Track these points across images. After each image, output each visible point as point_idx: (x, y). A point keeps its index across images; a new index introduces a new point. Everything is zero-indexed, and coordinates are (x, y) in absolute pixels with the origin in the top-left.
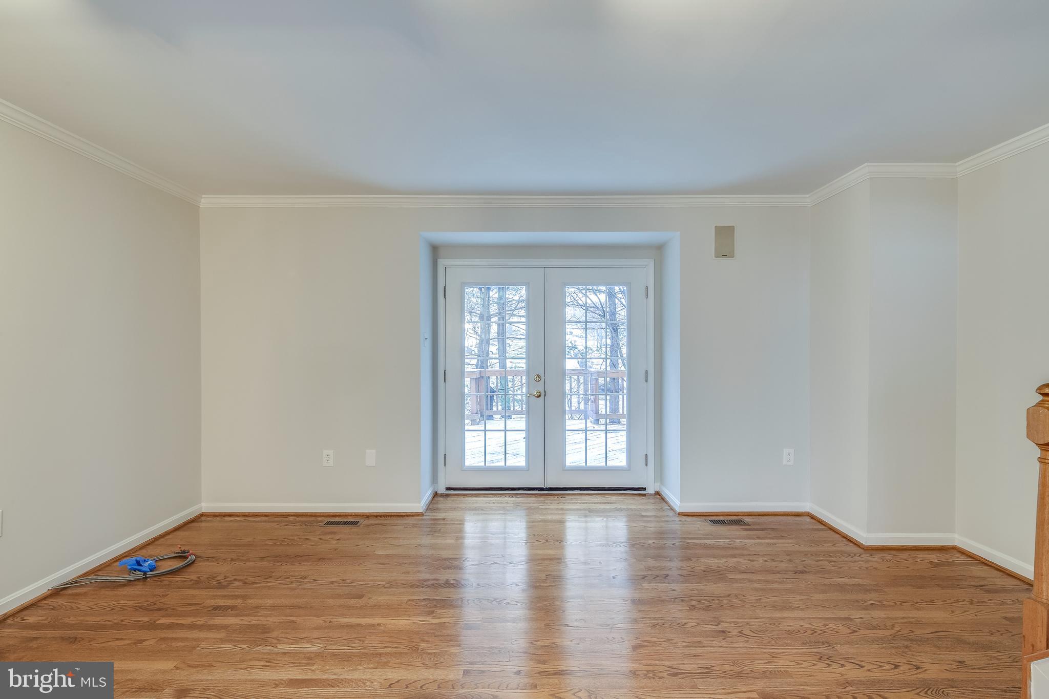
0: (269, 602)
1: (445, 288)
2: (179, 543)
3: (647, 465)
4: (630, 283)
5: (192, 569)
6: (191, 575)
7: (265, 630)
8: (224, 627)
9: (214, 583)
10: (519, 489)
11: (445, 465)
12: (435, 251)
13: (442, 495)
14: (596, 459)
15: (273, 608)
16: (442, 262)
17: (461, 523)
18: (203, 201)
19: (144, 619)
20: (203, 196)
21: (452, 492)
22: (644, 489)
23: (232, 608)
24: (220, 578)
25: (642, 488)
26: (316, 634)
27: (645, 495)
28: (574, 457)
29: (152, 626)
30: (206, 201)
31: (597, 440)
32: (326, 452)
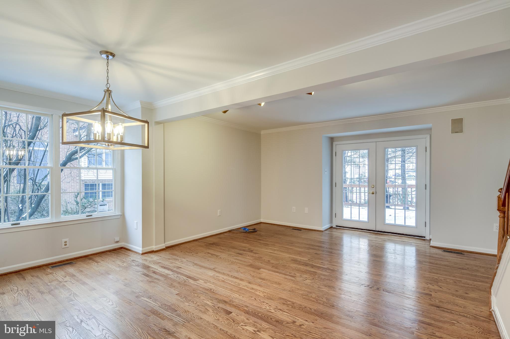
0: (270, 240)
1: (336, 152)
2: (255, 227)
3: (426, 226)
4: (417, 146)
5: (256, 232)
6: (256, 233)
7: (268, 244)
8: (260, 242)
9: (260, 235)
10: (364, 230)
11: (336, 217)
12: (332, 140)
13: (334, 228)
14: (400, 221)
15: (271, 241)
16: (334, 143)
17: (341, 239)
18: (262, 132)
19: (245, 238)
20: (262, 131)
21: (338, 227)
22: (425, 237)
23: (262, 240)
24: (262, 235)
25: (423, 237)
26: (278, 247)
27: (425, 240)
28: (389, 220)
29: (246, 239)
30: (263, 132)
31: (400, 213)
32: (293, 207)
